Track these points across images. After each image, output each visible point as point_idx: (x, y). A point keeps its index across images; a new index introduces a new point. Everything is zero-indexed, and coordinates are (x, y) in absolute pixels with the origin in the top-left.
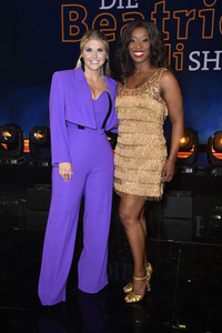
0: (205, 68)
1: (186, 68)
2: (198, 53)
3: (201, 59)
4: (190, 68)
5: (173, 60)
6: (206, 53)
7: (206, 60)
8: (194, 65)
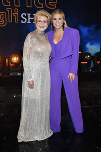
0: (29, 22)
1: (20, 21)
2: (25, 14)
3: (27, 17)
4: (22, 22)
5: (13, 17)
6: (29, 14)
7: (29, 18)
8: (24, 20)
